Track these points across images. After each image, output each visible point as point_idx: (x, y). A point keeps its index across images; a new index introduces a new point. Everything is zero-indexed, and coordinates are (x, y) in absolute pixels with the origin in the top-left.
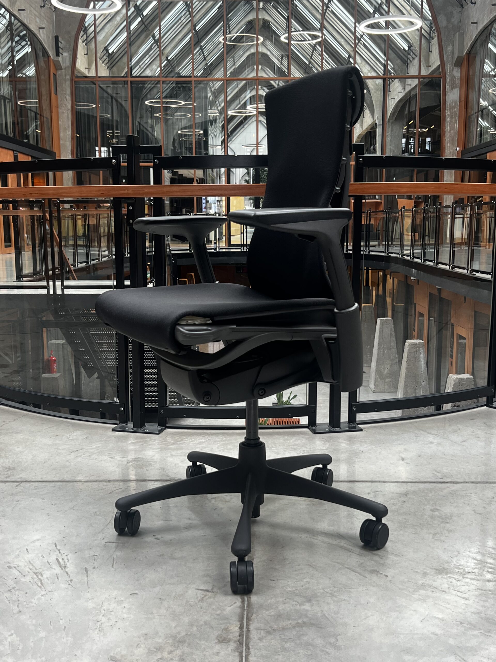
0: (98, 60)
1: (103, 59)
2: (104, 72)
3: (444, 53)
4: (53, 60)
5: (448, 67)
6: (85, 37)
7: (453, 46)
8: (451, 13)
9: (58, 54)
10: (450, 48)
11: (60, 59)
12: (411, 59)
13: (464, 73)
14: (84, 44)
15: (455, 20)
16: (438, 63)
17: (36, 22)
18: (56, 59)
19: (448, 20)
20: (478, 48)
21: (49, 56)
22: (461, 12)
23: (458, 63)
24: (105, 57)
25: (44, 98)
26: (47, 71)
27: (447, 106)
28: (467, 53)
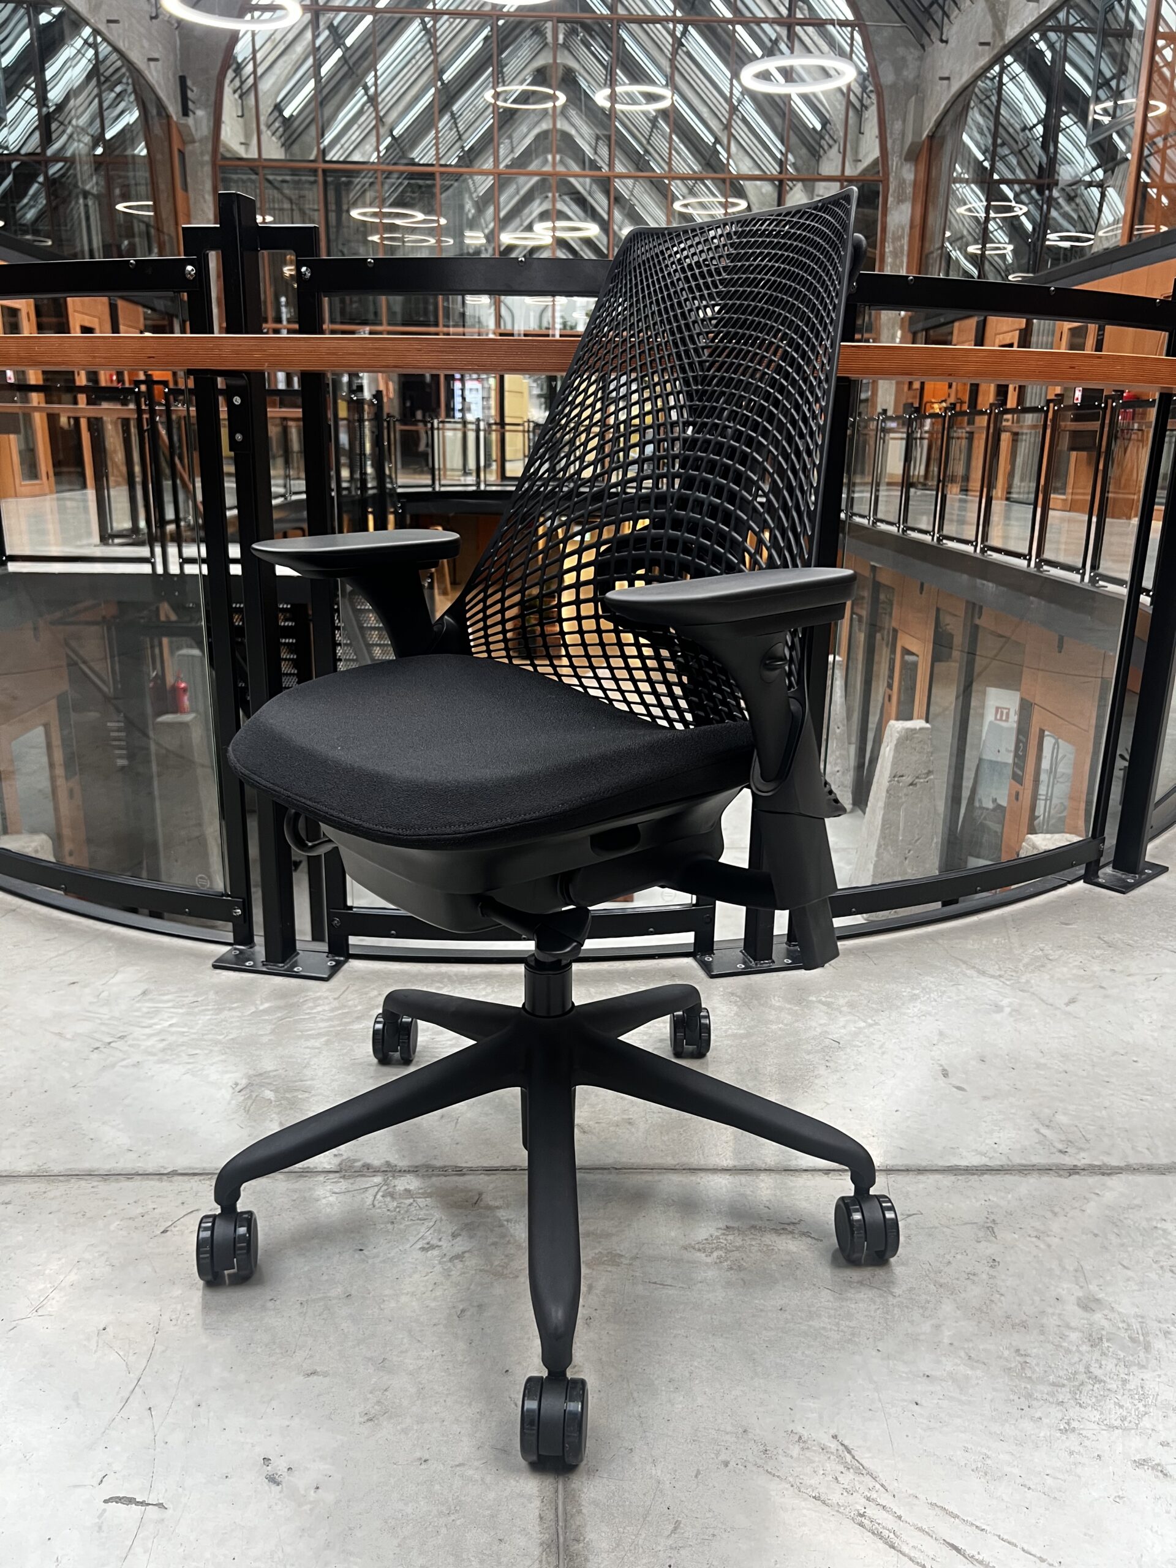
0: (263, 128)
1: (274, 128)
2: (273, 150)
3: (888, 135)
4: (176, 123)
5: (894, 161)
6: (237, 83)
7: (904, 121)
8: (904, 59)
9: (186, 112)
10: (898, 126)
11: (190, 121)
12: (826, 147)
13: (922, 175)
14: (237, 96)
15: (909, 74)
16: (876, 153)
17: (143, 47)
18: (183, 121)
19: (898, 71)
20: (948, 128)
21: (168, 117)
22: (921, 59)
23: (912, 156)
24: (277, 124)
25: (163, 196)
26: (166, 144)
27: (889, 235)
28: (928, 136)
